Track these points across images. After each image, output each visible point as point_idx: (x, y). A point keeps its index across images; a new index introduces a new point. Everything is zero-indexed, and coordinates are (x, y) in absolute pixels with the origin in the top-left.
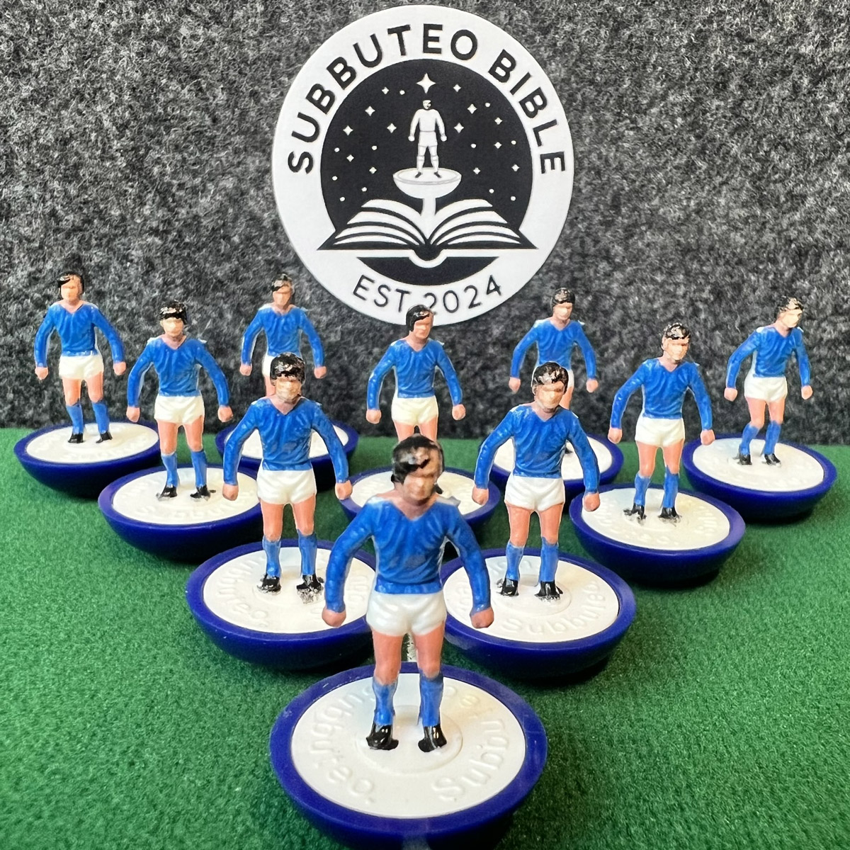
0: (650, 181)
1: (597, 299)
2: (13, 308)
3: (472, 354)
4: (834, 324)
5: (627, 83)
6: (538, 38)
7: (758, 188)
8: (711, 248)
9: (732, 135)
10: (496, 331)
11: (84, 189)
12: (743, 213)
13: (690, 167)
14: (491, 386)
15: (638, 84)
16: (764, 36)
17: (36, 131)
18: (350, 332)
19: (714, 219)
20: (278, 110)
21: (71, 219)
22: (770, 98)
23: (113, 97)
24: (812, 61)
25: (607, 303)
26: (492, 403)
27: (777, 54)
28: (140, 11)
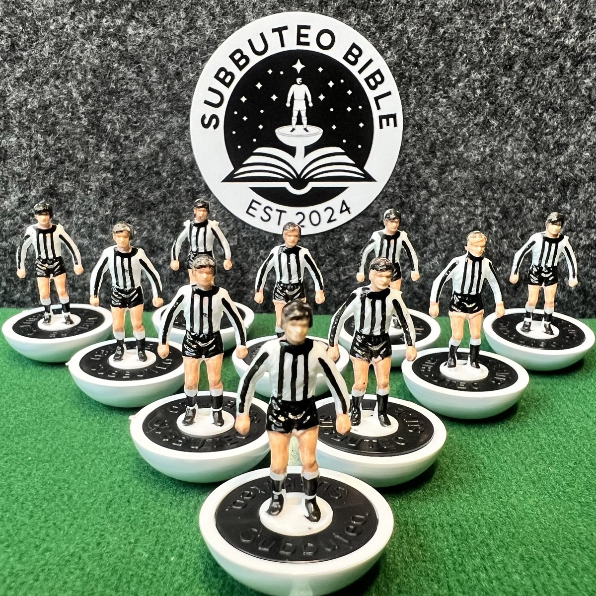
0: (457, 134)
1: (419, 217)
2: (8, 222)
3: (329, 255)
4: (588, 235)
5: (441, 66)
6: (378, 34)
7: (535, 139)
8: (501, 181)
9: (516, 102)
11: (59, 139)
12: (524, 156)
13: (486, 124)
14: (343, 278)
15: (449, 66)
16: (539, 32)
17: (26, 99)
18: (244, 239)
19: (502, 161)
20: (195, 85)
21: (49, 161)
22: (543, 76)
23: (80, 77)
24: (573, 49)
25: (427, 219)
26: (343, 290)
27: (549, 44)
28: (99, 17)
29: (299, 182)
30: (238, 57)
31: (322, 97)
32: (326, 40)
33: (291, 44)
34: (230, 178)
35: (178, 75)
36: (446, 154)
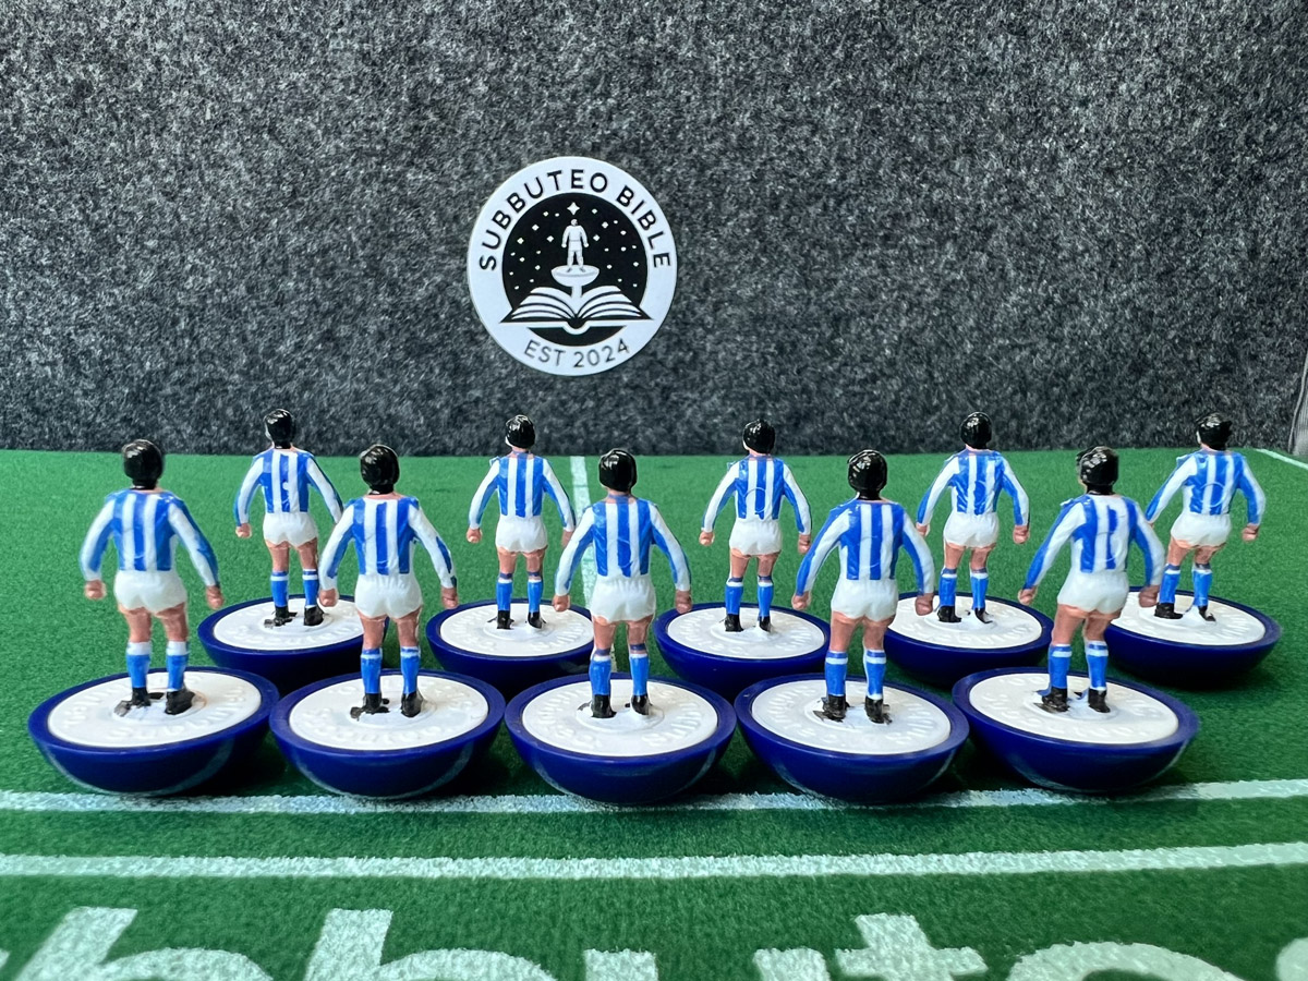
0: (730, 272)
1: (696, 355)
2: (282, 368)
3: (609, 395)
4: (863, 368)
5: (711, 206)
7: (804, 275)
8: (774, 317)
9: (784, 239)
10: (625, 379)
11: (337, 283)
12: (795, 292)
13: (757, 261)
14: (623, 418)
15: (718, 206)
16: (802, 173)
17: (305, 244)
18: (523, 381)
19: (774, 297)
21: (326, 305)
22: (808, 214)
23: (359, 220)
24: (836, 189)
25: (703, 357)
26: (624, 431)
27: (812, 184)
28: (380, 164)
29: (576, 321)
30: (514, 200)
31: (596, 238)
32: (599, 183)
33: (566, 189)
34: (508, 319)
35: (456, 218)
36: (720, 291)
